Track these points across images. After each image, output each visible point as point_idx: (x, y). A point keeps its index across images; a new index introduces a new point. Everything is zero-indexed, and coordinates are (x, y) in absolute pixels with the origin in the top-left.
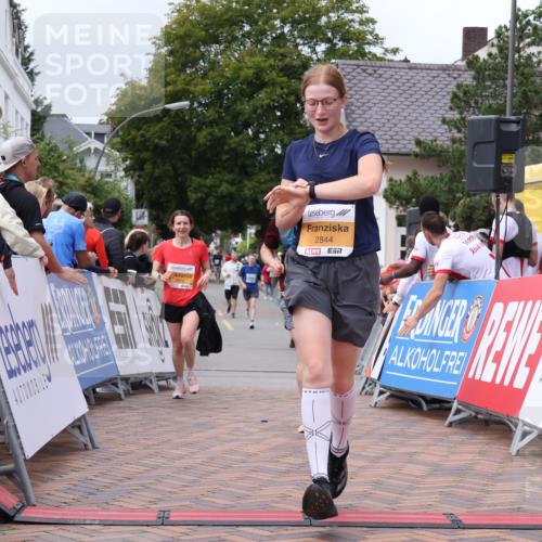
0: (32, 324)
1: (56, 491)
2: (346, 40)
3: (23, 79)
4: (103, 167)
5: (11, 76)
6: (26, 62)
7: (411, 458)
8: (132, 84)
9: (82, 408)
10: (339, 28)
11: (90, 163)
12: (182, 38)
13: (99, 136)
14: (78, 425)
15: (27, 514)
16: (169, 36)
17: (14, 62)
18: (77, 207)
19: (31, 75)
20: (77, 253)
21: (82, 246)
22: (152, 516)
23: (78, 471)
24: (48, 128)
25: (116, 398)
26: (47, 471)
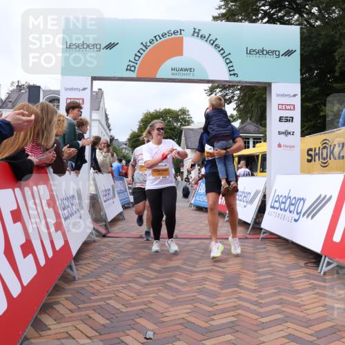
0: (109, 190)
1: (116, 229)
2: (185, 122)
3: (108, 130)
4: (127, 152)
5: (105, 130)
6: (109, 127)
7: (201, 222)
8: (134, 132)
9: (121, 210)
10: (183, 119)
11: (124, 151)
12: (146, 121)
13: (126, 144)
14: (121, 214)
15: (109, 235)
16: (142, 121)
17: (106, 127)
18: (120, 161)
19: (110, 130)
20: (120, 172)
21: (121, 170)
22: (138, 236)
23: (120, 225)
24: (114, 142)
25: (130, 207)
26: (113, 225)
